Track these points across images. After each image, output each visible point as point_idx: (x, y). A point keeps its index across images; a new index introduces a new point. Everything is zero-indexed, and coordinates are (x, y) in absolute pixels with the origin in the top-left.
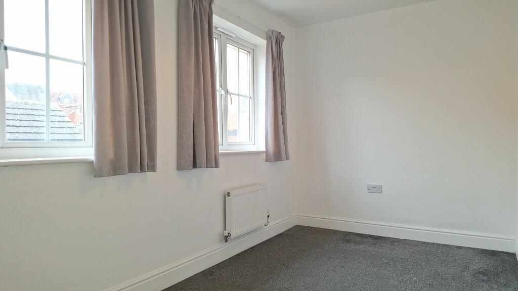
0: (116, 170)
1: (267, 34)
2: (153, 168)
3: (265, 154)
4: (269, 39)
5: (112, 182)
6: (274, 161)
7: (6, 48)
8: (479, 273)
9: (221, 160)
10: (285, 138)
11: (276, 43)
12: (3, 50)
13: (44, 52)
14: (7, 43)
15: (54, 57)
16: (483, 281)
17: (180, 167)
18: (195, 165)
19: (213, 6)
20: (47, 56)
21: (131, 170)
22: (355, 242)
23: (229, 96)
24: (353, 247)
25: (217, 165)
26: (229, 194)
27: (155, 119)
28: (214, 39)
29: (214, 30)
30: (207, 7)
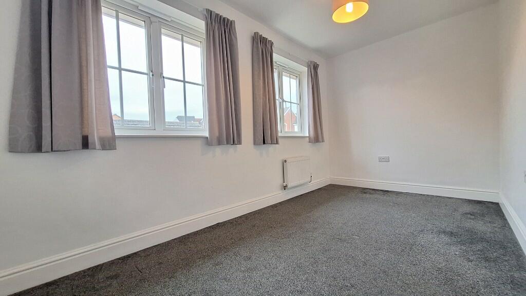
0: (220, 143)
1: (308, 63)
2: (240, 143)
3: (308, 138)
4: (309, 66)
5: (218, 150)
6: (314, 143)
7: (164, 77)
8: (466, 213)
9: (280, 141)
10: (321, 129)
11: (314, 68)
12: (162, 79)
13: (182, 79)
14: (165, 75)
15: (188, 82)
16: (470, 218)
17: (255, 143)
18: (264, 143)
19: (273, 48)
20: (184, 82)
21: (228, 143)
22: (370, 193)
23: (284, 103)
24: (368, 196)
25: (277, 143)
26: (285, 161)
27: (240, 113)
28: (275, 70)
29: (274, 64)
30: (270, 48)
